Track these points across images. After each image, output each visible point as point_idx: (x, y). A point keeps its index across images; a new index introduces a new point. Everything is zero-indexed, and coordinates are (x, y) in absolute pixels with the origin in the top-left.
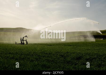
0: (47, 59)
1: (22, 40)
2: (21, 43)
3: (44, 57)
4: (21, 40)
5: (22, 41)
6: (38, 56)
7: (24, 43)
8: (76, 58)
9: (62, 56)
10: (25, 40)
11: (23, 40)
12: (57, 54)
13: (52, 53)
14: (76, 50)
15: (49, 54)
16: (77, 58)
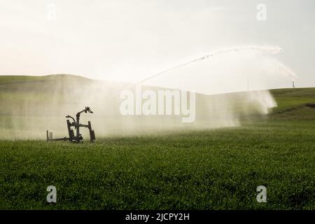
0: (169, 202)
1: (73, 124)
2: (68, 136)
3: (157, 192)
4: (69, 125)
5: (73, 128)
6: (136, 188)
7: (81, 138)
8: (290, 198)
9: (233, 189)
10: (86, 126)
11: (77, 126)
12: (211, 183)
13: (189, 177)
14: (287, 166)
15: (180, 180)
16: (293, 197)
